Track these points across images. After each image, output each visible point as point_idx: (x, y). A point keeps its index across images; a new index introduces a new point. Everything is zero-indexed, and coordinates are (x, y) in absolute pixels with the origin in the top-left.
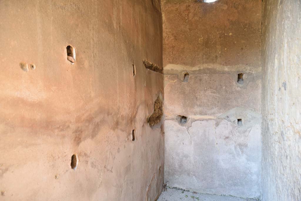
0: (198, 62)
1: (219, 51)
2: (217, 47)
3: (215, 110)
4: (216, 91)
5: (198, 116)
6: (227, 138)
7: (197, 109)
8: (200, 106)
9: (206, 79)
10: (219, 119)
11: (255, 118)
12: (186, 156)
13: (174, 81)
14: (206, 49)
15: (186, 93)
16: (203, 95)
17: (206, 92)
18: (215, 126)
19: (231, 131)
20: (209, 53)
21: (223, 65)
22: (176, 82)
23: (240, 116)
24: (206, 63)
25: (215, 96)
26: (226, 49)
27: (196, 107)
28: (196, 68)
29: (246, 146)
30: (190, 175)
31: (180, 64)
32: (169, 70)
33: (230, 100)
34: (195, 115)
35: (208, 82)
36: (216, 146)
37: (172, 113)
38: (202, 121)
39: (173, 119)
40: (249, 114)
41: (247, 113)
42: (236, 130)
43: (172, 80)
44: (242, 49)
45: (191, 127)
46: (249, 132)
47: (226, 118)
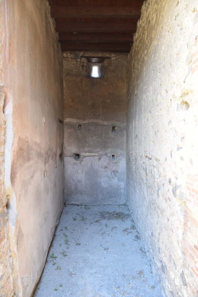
0: (87, 118)
1: (101, 111)
2: (100, 108)
3: (98, 149)
4: (99, 137)
5: (87, 153)
6: (106, 167)
7: (87, 149)
8: (89, 147)
9: (92, 129)
10: (100, 155)
11: (122, 154)
12: (80, 181)
14: (93, 109)
16: (91, 140)
17: (92, 138)
19: (108, 163)
20: (95, 112)
21: (104, 120)
23: (114, 153)
24: (93, 119)
26: (105, 110)
27: (86, 147)
28: (86, 122)
29: (117, 172)
30: (83, 194)
31: (76, 118)
32: (68, 122)
33: (108, 143)
34: (85, 153)
35: (94, 131)
36: (99, 173)
37: (69, 152)
38: (90, 157)
39: (70, 156)
41: (118, 151)
42: (111, 162)
44: (115, 111)
45: (82, 161)
46: (119, 163)
47: (105, 155)
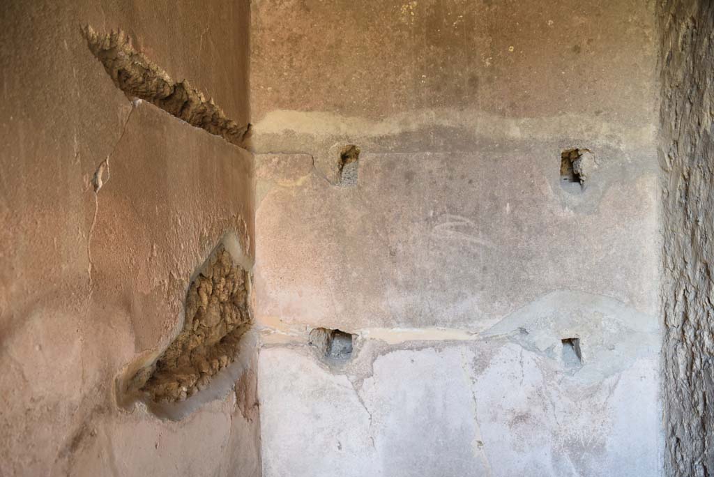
0: (397, 102)
1: (486, 57)
2: (477, 39)
3: (471, 302)
4: (477, 221)
5: (399, 329)
6: (522, 418)
7: (396, 301)
8: (408, 287)
9: (430, 172)
10: (486, 340)
11: (631, 332)
13: (296, 179)
14: (432, 47)
15: (349, 233)
16: (420, 242)
17: (432, 228)
18: (470, 372)
19: (539, 390)
20: (443, 65)
21: (503, 113)
22: (303, 186)
23: (573, 325)
24: (433, 106)
25: (472, 243)
26: (511, 49)
27: (390, 290)
28: (389, 127)
29: (599, 449)
31: (323, 110)
32: (275, 136)
33: (534, 262)
34: (387, 324)
35: (441, 185)
36: (477, 452)
37: (289, 320)
38: (417, 352)
39: (292, 345)
40: (609, 319)
41: (603, 315)
42: (557, 385)
43: (289, 176)
44: (577, 49)
45: (370, 375)
46: (611, 391)
47: (518, 337)
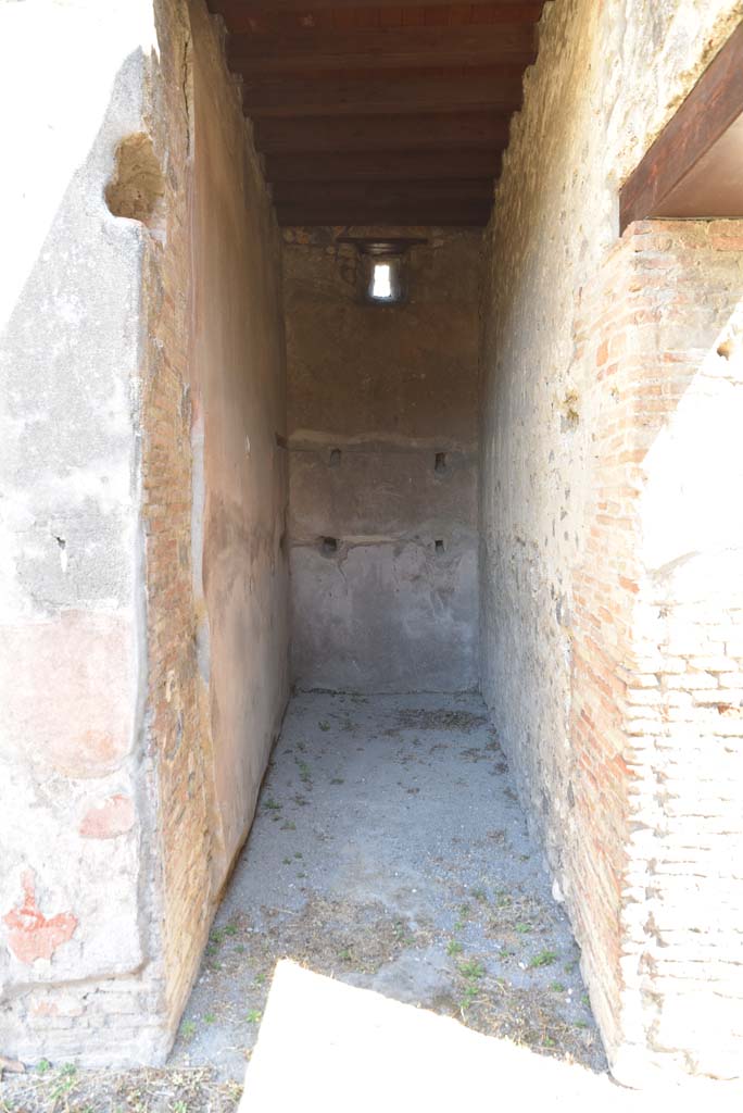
3: (394, 523)
4: (396, 486)
5: (359, 536)
6: (417, 578)
7: (358, 522)
8: (364, 516)
9: (375, 463)
10: (400, 541)
11: (466, 537)
12: (338, 621)
16: (370, 495)
17: (375, 488)
18: (393, 556)
19: (424, 565)
21: (409, 434)
23: (440, 534)
25: (393, 496)
27: (355, 518)
29: (451, 591)
30: (347, 660)
33: (422, 505)
34: (354, 534)
36: (396, 595)
38: (368, 547)
39: (308, 545)
40: (456, 531)
41: (453, 530)
42: (433, 562)
45: (345, 559)
46: (457, 565)
47: (415, 540)
